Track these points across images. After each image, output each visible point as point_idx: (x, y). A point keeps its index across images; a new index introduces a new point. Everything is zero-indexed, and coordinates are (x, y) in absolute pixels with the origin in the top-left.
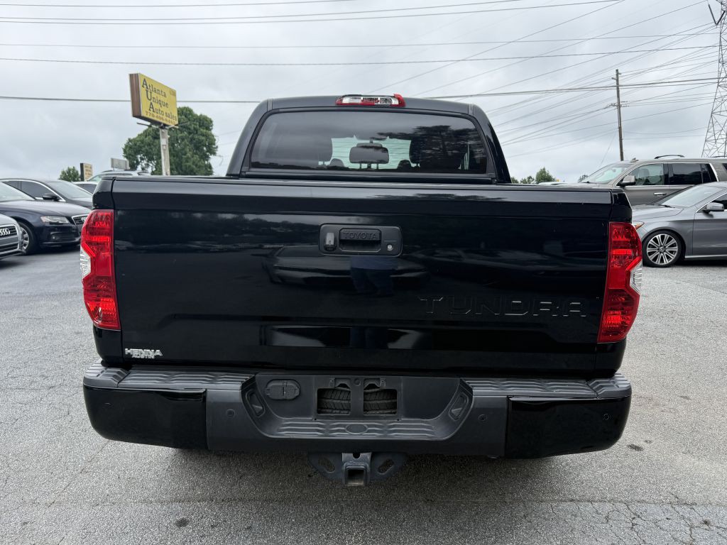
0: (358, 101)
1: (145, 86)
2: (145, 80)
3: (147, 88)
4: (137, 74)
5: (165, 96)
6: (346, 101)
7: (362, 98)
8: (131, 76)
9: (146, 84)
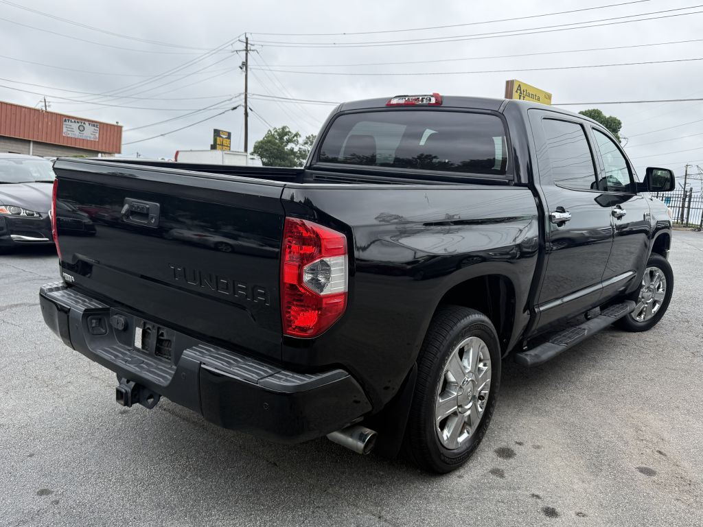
0: (402, 101)
1: (519, 91)
2: (519, 86)
3: (521, 93)
4: (513, 81)
5: (539, 99)
6: (395, 101)
7: (407, 98)
8: (508, 82)
9: (520, 90)
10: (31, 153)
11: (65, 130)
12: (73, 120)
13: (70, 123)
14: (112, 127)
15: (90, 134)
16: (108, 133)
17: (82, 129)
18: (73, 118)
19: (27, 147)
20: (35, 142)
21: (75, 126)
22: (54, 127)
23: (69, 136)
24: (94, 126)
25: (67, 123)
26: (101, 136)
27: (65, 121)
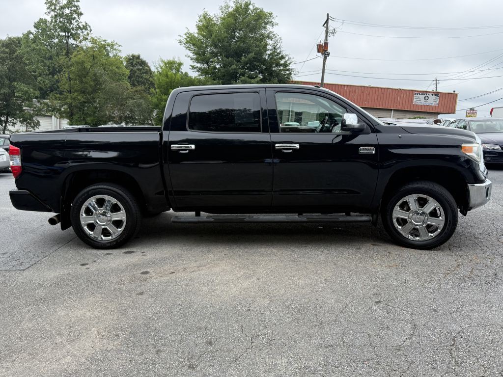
10: (392, 117)
11: (414, 100)
12: (421, 93)
13: (418, 95)
14: (450, 95)
15: (433, 101)
16: (446, 100)
17: (426, 98)
18: (421, 91)
19: (390, 114)
20: (395, 110)
21: (422, 97)
22: (407, 100)
23: (418, 104)
24: (436, 95)
25: (416, 96)
26: (441, 101)
27: (415, 94)
